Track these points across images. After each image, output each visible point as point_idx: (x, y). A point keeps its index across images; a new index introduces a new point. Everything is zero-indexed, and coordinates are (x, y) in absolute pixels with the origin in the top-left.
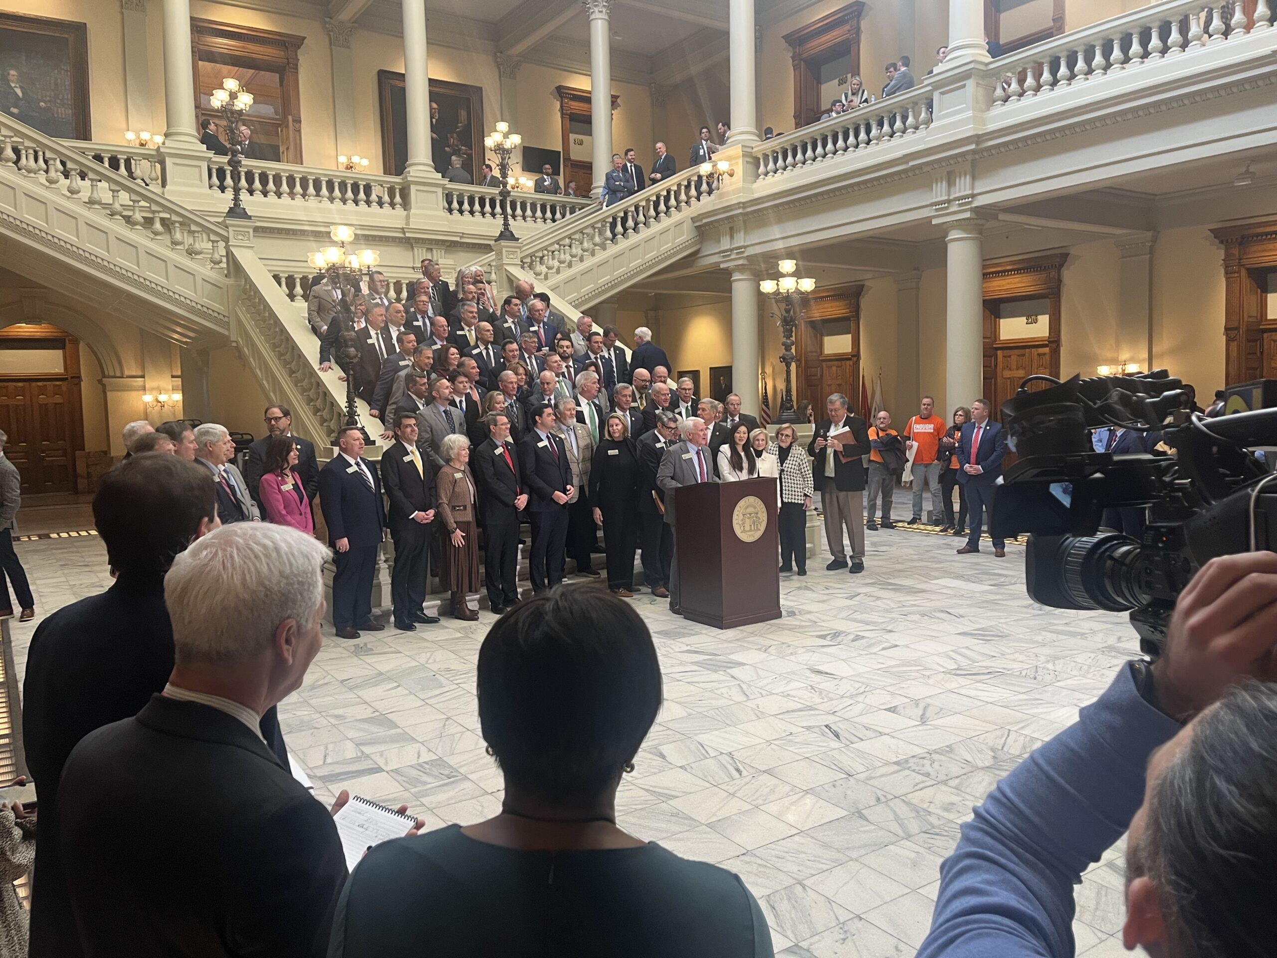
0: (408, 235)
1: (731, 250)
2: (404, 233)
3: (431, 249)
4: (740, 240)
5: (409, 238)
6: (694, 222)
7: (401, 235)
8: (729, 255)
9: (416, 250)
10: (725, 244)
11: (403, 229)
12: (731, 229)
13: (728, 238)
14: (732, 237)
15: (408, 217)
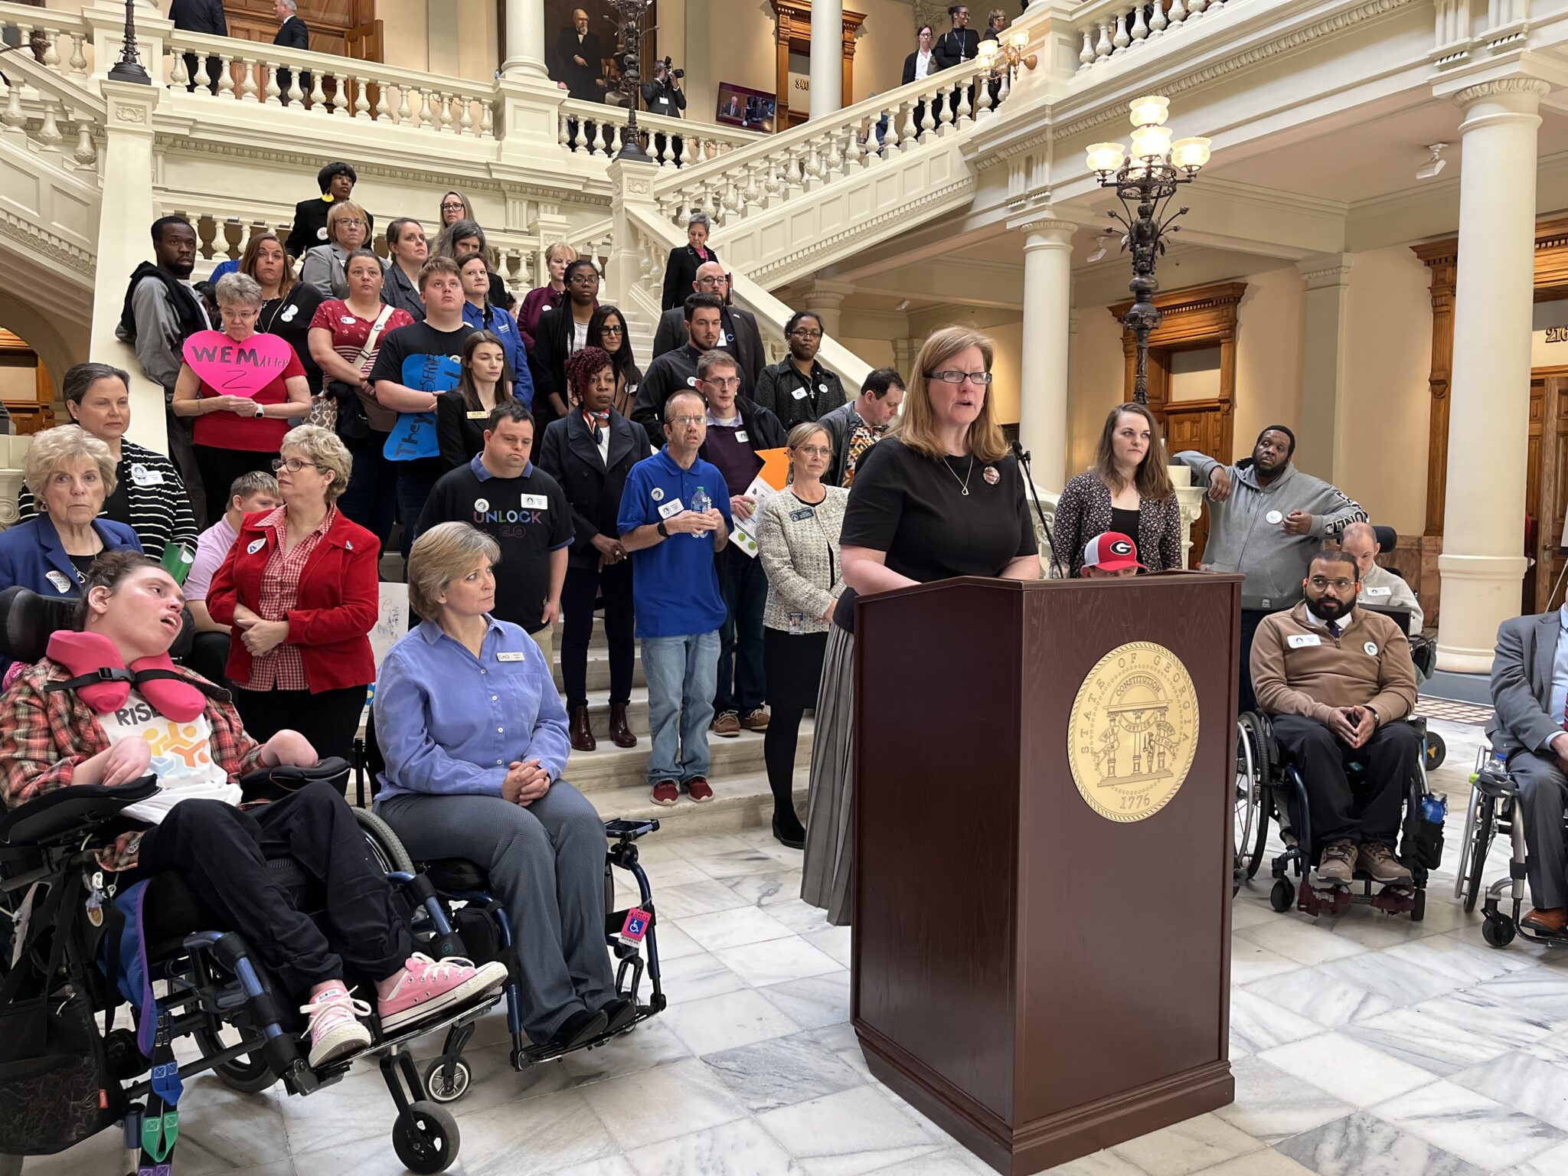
0: (495, 175)
1: (1028, 197)
2: (490, 172)
3: (537, 203)
4: (1045, 175)
5: (499, 181)
6: (964, 154)
7: (486, 176)
8: (1023, 206)
9: (510, 203)
10: (1017, 186)
11: (487, 164)
12: (1029, 160)
13: (1022, 175)
14: (1028, 174)
15: (499, 149)
